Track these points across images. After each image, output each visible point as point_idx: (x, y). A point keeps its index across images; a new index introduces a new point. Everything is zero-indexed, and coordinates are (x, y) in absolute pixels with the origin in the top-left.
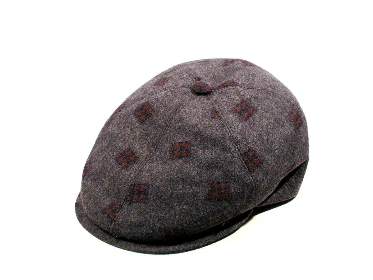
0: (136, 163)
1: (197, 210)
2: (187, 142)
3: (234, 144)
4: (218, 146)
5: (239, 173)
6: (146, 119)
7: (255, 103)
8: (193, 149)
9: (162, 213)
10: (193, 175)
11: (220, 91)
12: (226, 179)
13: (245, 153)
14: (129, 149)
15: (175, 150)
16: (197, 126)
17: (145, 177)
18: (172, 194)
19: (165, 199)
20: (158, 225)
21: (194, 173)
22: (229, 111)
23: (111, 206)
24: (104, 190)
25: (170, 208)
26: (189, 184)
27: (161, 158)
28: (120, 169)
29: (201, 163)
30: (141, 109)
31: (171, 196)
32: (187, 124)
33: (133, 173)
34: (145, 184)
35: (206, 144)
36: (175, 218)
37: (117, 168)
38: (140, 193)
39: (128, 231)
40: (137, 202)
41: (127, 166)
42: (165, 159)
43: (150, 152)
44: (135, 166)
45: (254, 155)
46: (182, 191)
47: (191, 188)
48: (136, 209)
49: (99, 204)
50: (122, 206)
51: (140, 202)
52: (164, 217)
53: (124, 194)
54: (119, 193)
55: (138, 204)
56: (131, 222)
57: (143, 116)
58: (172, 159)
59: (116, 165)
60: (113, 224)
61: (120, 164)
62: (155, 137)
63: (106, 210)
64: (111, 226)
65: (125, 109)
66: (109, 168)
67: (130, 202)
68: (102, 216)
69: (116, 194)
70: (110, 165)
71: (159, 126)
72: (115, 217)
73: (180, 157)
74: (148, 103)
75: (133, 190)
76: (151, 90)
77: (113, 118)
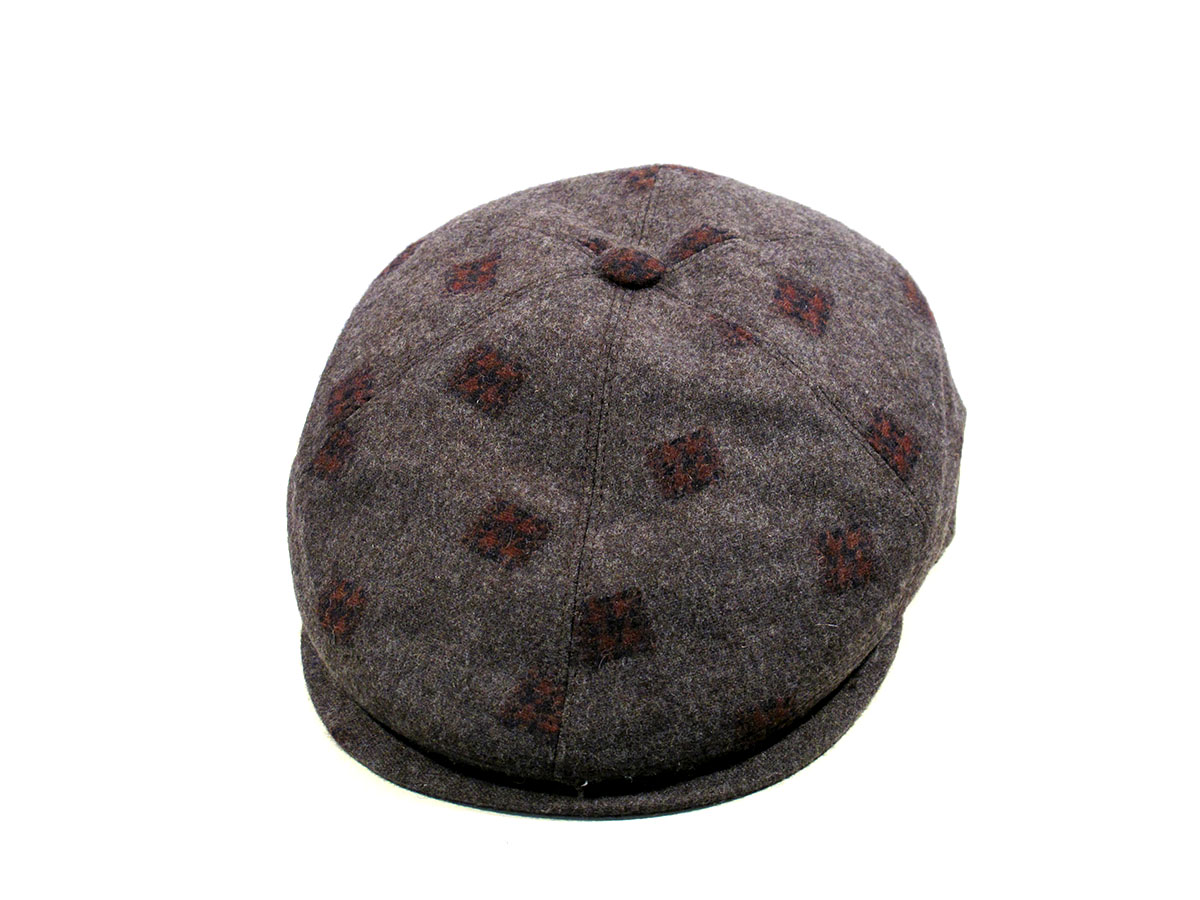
0: (553, 540)
1: (810, 630)
2: (695, 435)
3: (834, 410)
4: (794, 424)
5: (880, 491)
6: (505, 399)
7: (816, 280)
8: (725, 452)
9: (712, 668)
10: (760, 527)
11: (692, 266)
12: (851, 517)
13: (871, 429)
14: (502, 504)
15: (672, 468)
16: (705, 379)
17: (611, 575)
18: (722, 601)
19: (705, 625)
20: (717, 708)
21: (761, 522)
22: (768, 317)
23: (527, 692)
24: (472, 653)
25: (730, 646)
26: (760, 560)
27: (634, 504)
28: (502, 574)
29: (768, 487)
30: (472, 374)
31: (721, 608)
32: (670, 381)
33: (560, 573)
34: (624, 595)
35: (755, 426)
36: (758, 673)
37: (490, 575)
38: (615, 625)
39: (624, 754)
40: (617, 657)
41: (525, 559)
42: (647, 505)
43: (579, 497)
44: (553, 549)
45: (893, 428)
46: (749, 586)
47: (770, 568)
48: (623, 678)
49: (477, 701)
50: (566, 684)
51: (629, 653)
52: (724, 680)
53: (557, 644)
54: (538, 645)
55: (627, 662)
56: (623, 724)
57: (491, 393)
58: (675, 497)
59: (477, 563)
60: (564, 746)
61: (494, 556)
62: (573, 447)
63: (515, 710)
64: (556, 755)
65: (387, 386)
66: (456, 579)
67: (594, 662)
68: (507, 733)
69: (524, 652)
70: (455, 568)
71: (573, 410)
72: (560, 726)
73: (699, 485)
74: (489, 349)
75: (588, 623)
76: (458, 310)
77: (350, 425)
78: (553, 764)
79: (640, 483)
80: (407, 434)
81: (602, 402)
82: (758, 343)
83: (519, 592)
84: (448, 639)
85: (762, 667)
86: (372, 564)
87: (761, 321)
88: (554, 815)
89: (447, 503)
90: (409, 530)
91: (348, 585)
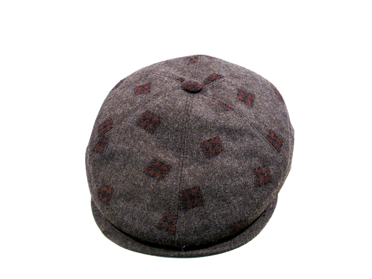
0: (171, 171)
1: (252, 198)
2: (215, 138)
3: (257, 130)
4: (245, 135)
5: (272, 155)
6: (155, 128)
7: (249, 90)
8: (224, 143)
9: (223, 210)
10: (236, 167)
11: (211, 86)
12: (263, 163)
13: (268, 136)
14: (155, 160)
15: (208, 149)
16: (217, 121)
17: (190, 182)
18: (225, 189)
19: (220, 197)
20: (224, 223)
21: (236, 165)
22: (236, 102)
23: (165, 219)
24: (148, 207)
25: (228, 203)
26: (236, 177)
27: (197, 160)
28: (156, 182)
29: (238, 154)
30: (144, 120)
31: (225, 191)
32: (207, 122)
33: (174, 181)
34: (194, 188)
35: (233, 135)
36: (236, 212)
37: (152, 182)
38: (192, 198)
40: (193, 207)
41: (163, 177)
42: (201, 160)
43: (179, 158)
44: (172, 174)
45: (275, 135)
46: (233, 185)
47: (239, 179)
48: (195, 214)
49: (150, 222)
50: (177, 216)
51: (197, 206)
52: (226, 214)
53: (174, 203)
54: (168, 204)
55: (196, 209)
56: (196, 228)
57: (151, 126)
58: (209, 158)
59: (148, 179)
60: (177, 235)
61: (153, 176)
62: (177, 142)
63: (162, 224)
64: (175, 238)
65: (117, 124)
66: (142, 184)
67: (186, 209)
68: (159, 231)
69: (164, 206)
70: (141, 180)
71: (177, 131)
72: (176, 229)
73: (217, 154)
74: (150, 112)
75: (183, 197)
76: (139, 100)
77: (106, 136)
78: (174, 241)
79: (198, 153)
80: (124, 139)
81: (186, 128)
82: (233, 110)
83: (162, 188)
84: (140, 203)
85: (237, 210)
86: (114, 179)
87: (234, 103)
88: (174, 256)
89: (138, 160)
90: (126, 169)
91: (107, 186)
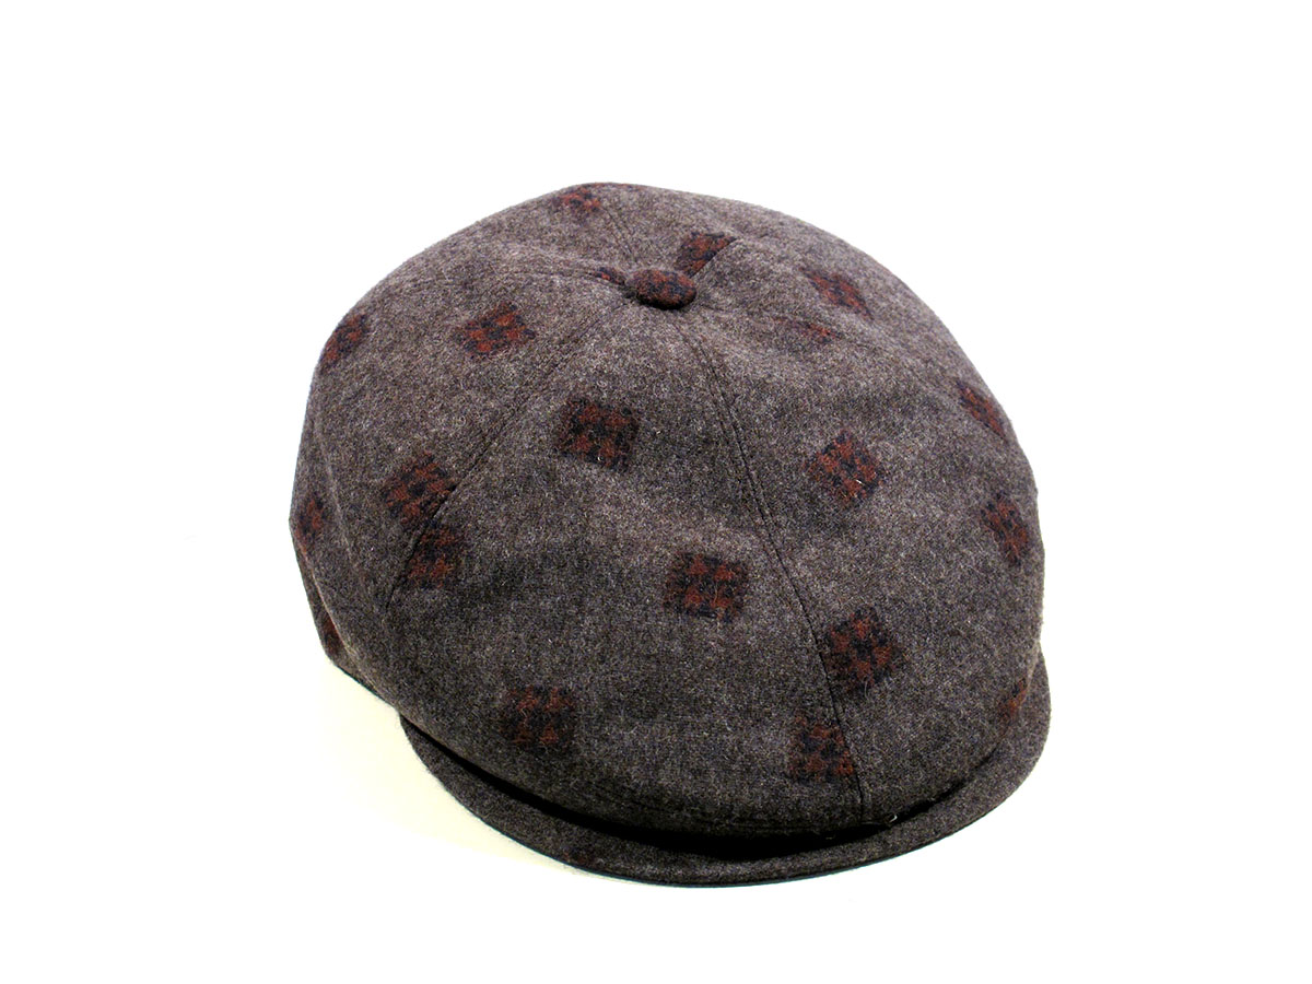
0: (755, 580)
2: (841, 439)
4: (914, 408)
6: (627, 449)
7: (828, 266)
8: (874, 449)
9: (962, 666)
10: (938, 517)
11: (712, 277)
12: (992, 488)
13: (964, 399)
14: (685, 557)
15: (838, 477)
16: (821, 381)
17: (836, 600)
18: (943, 597)
19: (939, 625)
21: (936, 511)
22: (828, 309)
23: (804, 740)
24: (730, 719)
25: (965, 640)
26: (954, 548)
27: (817, 522)
28: (724, 628)
29: (924, 475)
30: (577, 430)
31: (945, 604)
32: (793, 391)
33: (784, 611)
34: (858, 616)
35: (884, 418)
37: (711, 632)
38: (864, 648)
39: (922, 776)
40: (878, 680)
41: (739, 607)
42: (830, 521)
43: (754, 530)
44: (762, 589)
46: (956, 576)
47: (963, 554)
48: (892, 700)
49: (759, 766)
50: (839, 721)
51: (888, 671)
52: (975, 676)
53: (814, 682)
54: (794, 691)
55: (890, 683)
56: (913, 745)
57: (608, 447)
58: (854, 505)
59: (692, 626)
60: (866, 784)
61: (706, 613)
62: (724, 480)
63: (801, 764)
64: (862, 796)
65: (470, 469)
66: (676, 647)
67: (858, 691)
68: (806, 790)
69: (783, 702)
70: (670, 636)
71: (707, 443)
72: (854, 766)
73: (870, 487)
74: (584, 401)
75: (836, 654)
76: (511, 370)
77: (443, 522)
78: (862, 808)
79: (812, 501)
80: (533, 513)
81: (735, 428)
82: (840, 336)
83: (752, 641)
84: (698, 713)
85: (996, 653)
86: (557, 659)
87: (826, 315)
88: (872, 860)
89: (626, 571)
90: (591, 612)
91: (538, 691)
